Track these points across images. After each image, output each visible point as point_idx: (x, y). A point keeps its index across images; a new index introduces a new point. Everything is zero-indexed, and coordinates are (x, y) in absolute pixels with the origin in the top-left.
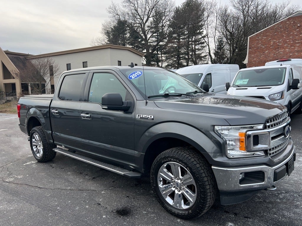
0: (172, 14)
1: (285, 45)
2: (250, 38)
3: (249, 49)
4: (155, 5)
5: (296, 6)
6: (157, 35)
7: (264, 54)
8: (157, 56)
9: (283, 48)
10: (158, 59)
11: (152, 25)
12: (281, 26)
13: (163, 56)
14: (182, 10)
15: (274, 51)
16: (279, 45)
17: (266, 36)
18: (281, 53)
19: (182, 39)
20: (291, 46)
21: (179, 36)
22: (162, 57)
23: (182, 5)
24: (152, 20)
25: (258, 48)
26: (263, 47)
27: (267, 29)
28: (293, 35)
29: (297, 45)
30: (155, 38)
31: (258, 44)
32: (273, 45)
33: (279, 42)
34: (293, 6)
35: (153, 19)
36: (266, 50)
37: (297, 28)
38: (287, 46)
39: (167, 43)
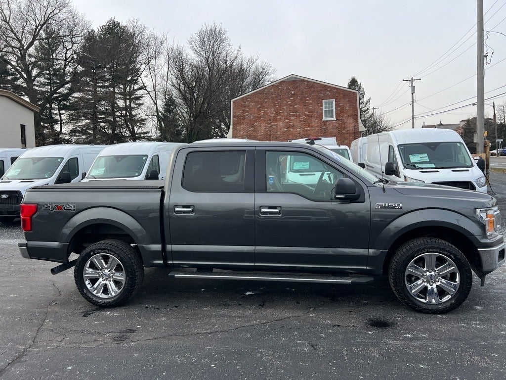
0: (80, 41)
1: (278, 117)
2: (233, 101)
3: (233, 117)
4: (48, 19)
5: (266, 64)
6: (49, 74)
7: (252, 127)
8: (50, 111)
9: (276, 121)
10: (52, 117)
11: (38, 52)
12: (272, 91)
13: (63, 114)
14: (100, 37)
15: (265, 124)
16: (271, 116)
17: (255, 102)
18: (274, 127)
19: (101, 87)
20: (285, 119)
21: (95, 81)
22: (60, 114)
23: (100, 29)
24: (38, 44)
25: (245, 118)
26: (252, 117)
27: (256, 92)
28: (287, 104)
29: (292, 118)
30: (46, 79)
31: (244, 111)
32: (263, 116)
33: (270, 112)
34: (263, 63)
35: (40, 43)
36: (256, 121)
37: (291, 97)
38: (280, 119)
39: (72, 91)
